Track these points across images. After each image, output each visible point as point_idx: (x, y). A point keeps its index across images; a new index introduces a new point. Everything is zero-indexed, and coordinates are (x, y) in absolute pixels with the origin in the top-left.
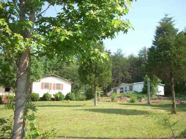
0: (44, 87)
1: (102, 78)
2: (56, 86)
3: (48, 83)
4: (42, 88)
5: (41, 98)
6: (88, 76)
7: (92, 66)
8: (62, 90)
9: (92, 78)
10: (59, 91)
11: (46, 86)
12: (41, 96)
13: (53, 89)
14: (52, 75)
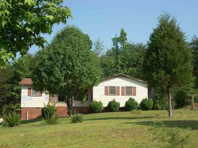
0: (109, 92)
1: (176, 76)
2: (126, 90)
3: (115, 87)
4: (106, 94)
5: (105, 108)
6: (155, 73)
7: (159, 59)
8: (135, 95)
9: (160, 76)
10: (131, 97)
11: (112, 91)
12: (105, 105)
13: (122, 95)
14: (119, 75)
